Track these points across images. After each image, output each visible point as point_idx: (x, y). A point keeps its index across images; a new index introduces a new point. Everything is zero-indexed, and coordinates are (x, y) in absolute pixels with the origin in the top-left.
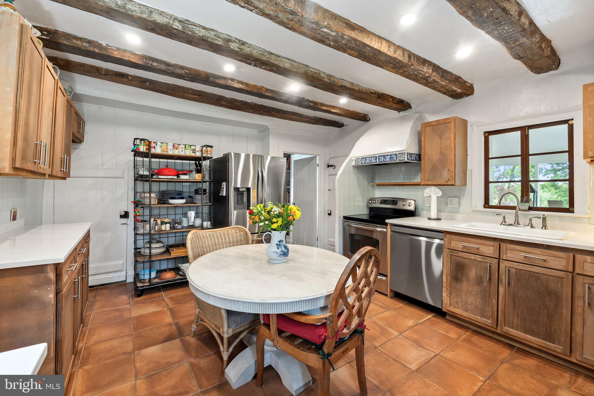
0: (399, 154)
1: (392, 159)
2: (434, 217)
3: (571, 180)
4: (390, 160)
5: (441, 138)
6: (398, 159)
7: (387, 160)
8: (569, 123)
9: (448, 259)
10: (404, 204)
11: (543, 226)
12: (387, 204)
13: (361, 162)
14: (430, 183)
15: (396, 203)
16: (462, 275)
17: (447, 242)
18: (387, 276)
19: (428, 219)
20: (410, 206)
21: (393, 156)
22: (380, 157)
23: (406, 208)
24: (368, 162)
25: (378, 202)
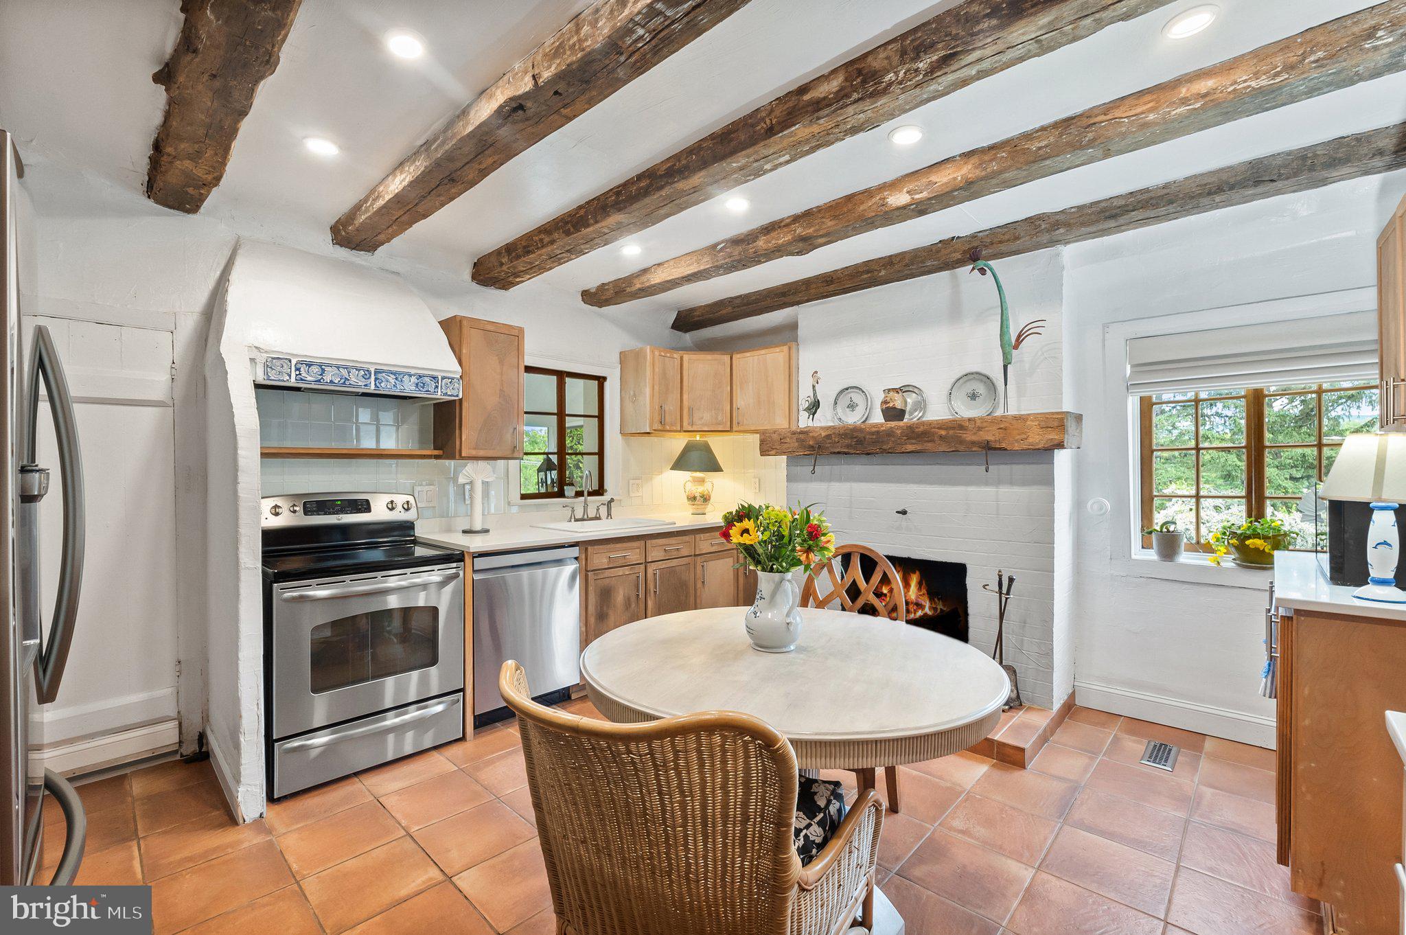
0: (443, 378)
1: (423, 387)
2: (478, 527)
3: (601, 453)
4: (417, 389)
5: (501, 362)
6: (442, 392)
7: (409, 388)
8: (601, 380)
9: (591, 588)
10: (391, 507)
11: (608, 515)
12: (334, 514)
13: (297, 375)
14: (481, 453)
15: (365, 506)
16: (608, 607)
17: (586, 559)
18: (463, 690)
19: (464, 532)
20: (408, 510)
21: (427, 379)
22: (381, 373)
23: (398, 515)
24: (331, 382)
25: (295, 508)
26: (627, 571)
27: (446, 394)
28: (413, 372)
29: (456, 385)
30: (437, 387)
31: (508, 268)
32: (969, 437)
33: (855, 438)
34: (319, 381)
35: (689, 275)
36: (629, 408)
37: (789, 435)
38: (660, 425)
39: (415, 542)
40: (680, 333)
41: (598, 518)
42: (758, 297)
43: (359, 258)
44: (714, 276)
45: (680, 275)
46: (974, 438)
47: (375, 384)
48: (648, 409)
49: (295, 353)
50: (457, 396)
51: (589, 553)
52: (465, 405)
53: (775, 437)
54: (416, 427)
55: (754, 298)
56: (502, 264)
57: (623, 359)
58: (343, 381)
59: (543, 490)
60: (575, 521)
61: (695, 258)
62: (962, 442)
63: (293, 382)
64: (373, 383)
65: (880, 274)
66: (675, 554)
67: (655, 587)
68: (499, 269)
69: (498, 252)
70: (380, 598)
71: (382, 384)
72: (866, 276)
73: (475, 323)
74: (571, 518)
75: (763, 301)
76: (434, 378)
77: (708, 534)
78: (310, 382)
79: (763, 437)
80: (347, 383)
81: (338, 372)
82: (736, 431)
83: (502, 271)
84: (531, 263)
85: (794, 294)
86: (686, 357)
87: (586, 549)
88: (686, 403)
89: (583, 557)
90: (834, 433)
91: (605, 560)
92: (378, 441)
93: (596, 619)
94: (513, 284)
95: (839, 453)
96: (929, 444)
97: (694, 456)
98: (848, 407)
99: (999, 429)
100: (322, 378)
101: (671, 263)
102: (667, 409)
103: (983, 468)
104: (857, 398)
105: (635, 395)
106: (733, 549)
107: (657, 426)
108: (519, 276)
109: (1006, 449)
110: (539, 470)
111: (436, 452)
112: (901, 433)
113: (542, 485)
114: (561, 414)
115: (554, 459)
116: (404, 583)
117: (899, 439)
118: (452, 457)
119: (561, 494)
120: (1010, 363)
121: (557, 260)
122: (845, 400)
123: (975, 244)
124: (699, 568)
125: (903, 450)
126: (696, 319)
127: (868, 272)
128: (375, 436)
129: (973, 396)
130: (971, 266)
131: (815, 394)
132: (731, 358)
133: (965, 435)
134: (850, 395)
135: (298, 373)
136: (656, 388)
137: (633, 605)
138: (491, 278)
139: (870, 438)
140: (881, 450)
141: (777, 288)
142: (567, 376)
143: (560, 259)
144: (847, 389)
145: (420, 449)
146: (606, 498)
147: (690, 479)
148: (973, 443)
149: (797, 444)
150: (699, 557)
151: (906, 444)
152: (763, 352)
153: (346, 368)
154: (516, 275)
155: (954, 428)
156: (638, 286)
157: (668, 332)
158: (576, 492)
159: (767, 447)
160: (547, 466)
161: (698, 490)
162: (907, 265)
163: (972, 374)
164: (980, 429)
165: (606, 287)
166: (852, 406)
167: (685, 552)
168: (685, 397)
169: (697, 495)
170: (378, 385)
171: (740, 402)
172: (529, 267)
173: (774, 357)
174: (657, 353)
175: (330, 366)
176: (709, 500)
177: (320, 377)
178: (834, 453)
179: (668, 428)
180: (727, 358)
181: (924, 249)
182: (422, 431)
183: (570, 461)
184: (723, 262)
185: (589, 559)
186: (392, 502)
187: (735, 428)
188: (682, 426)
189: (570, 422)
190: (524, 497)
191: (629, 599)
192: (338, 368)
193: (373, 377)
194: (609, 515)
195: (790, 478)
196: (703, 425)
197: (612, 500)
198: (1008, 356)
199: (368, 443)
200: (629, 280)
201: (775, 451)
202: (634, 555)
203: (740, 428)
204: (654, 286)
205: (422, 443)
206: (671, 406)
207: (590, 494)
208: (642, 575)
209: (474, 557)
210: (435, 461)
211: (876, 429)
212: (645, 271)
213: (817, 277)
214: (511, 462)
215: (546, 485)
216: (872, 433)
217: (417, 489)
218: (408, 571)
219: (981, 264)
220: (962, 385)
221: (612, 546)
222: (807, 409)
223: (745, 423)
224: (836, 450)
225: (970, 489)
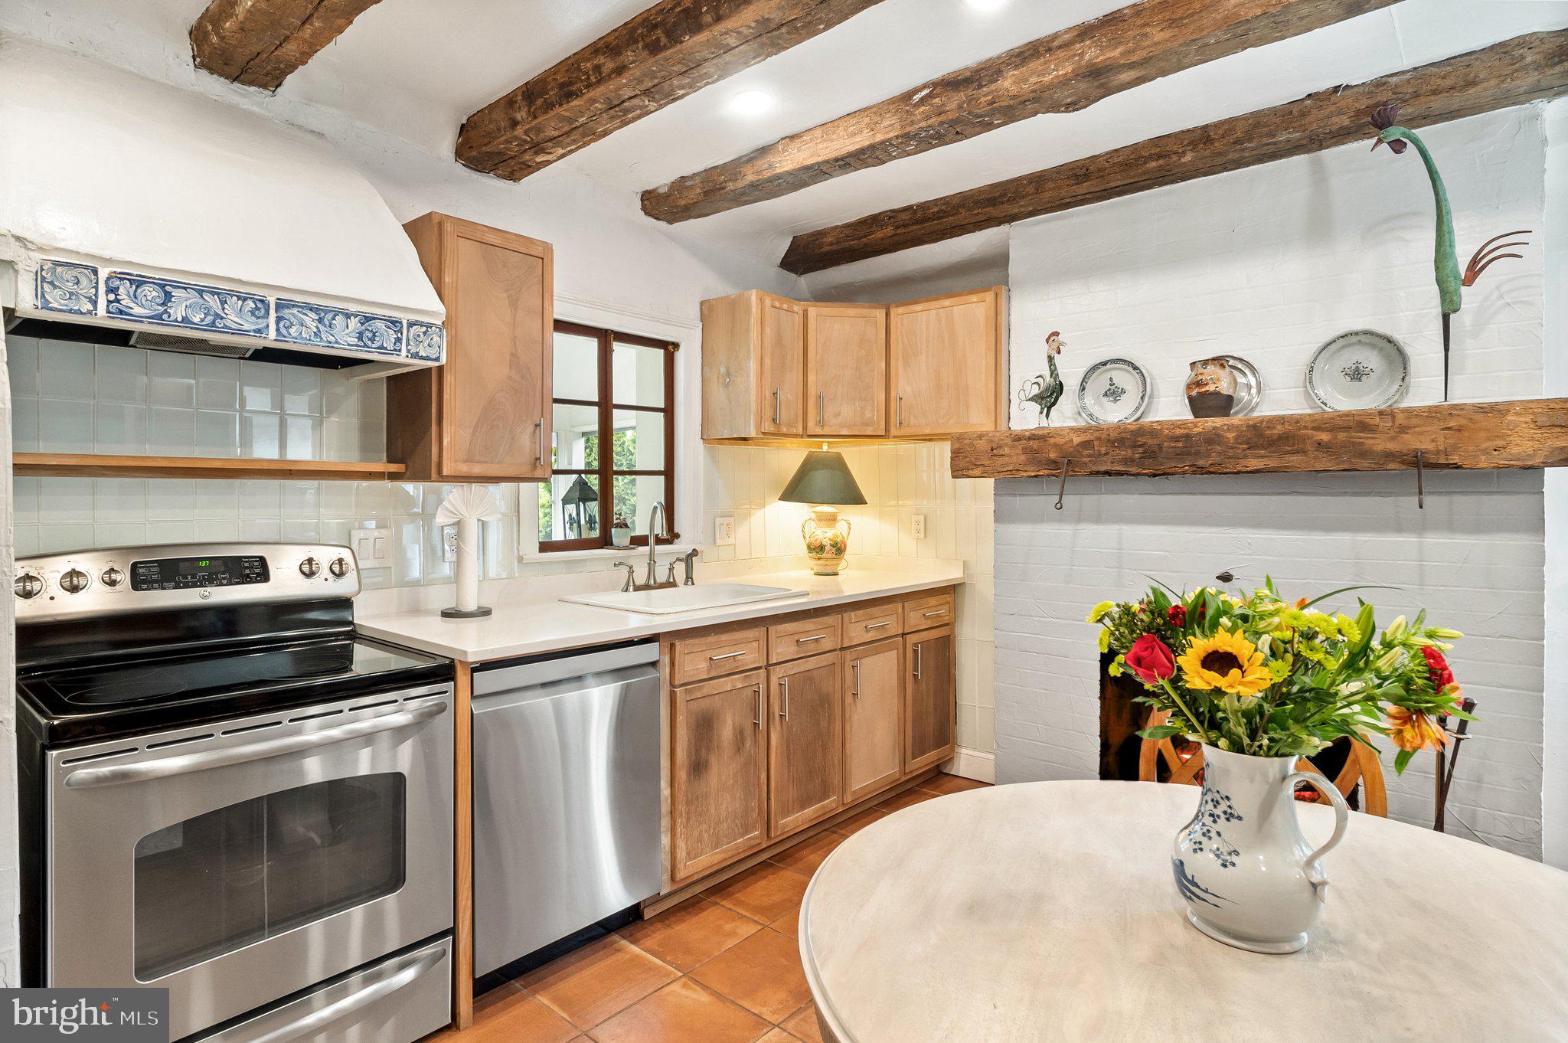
0: (411, 325)
1: (372, 340)
2: (471, 606)
3: (669, 473)
4: (362, 344)
5: (514, 304)
6: (408, 351)
7: (343, 340)
8: (669, 348)
9: (680, 718)
10: (309, 570)
11: (687, 578)
12: (194, 585)
13: (111, 302)
14: (477, 470)
15: (257, 571)
16: (708, 749)
17: (672, 664)
18: (452, 931)
19: (446, 614)
20: (340, 575)
21: (380, 325)
22: (288, 307)
23: (323, 587)
24: (185, 320)
25: (114, 576)
26: (737, 681)
27: (416, 356)
28: (353, 308)
29: (436, 338)
30: (399, 340)
31: (526, 132)
32: (1380, 444)
33: (1140, 446)
34: (159, 317)
35: (851, 155)
36: (718, 394)
37: (1009, 441)
38: (772, 425)
39: (354, 636)
40: (793, 276)
41: (671, 584)
42: (943, 207)
43: (248, 98)
44: (895, 158)
45: (834, 155)
46: (1392, 446)
47: (278, 330)
48: (753, 398)
49: (107, 254)
50: (437, 359)
51: (677, 655)
52: (448, 379)
53: (982, 445)
54: (354, 422)
55: (935, 209)
56: (514, 123)
57: (706, 311)
58: (209, 319)
59: (572, 536)
60: (635, 590)
61: (867, 120)
62: (1364, 454)
63: (101, 318)
64: (273, 327)
65: (1183, 160)
66: (812, 648)
67: (782, 708)
68: (509, 135)
69: (509, 102)
70: (286, 766)
71: (291, 330)
72: (1154, 164)
73: (469, 230)
74: (628, 584)
75: (952, 215)
76: (393, 322)
77: (861, 612)
78: (139, 319)
79: (957, 446)
80: (219, 323)
81: (202, 301)
82: (894, 437)
83: (516, 138)
84: (570, 120)
85: (1012, 201)
86: (812, 311)
87: (672, 646)
88: (812, 390)
89: (666, 659)
90: (1099, 439)
91: (703, 665)
92: (283, 445)
93: (689, 774)
94: (529, 169)
95: (1108, 473)
96: (1294, 458)
97: (820, 479)
98: (1106, 395)
99: (1443, 429)
100: (166, 311)
101: (818, 133)
102: (783, 397)
103: (1416, 499)
104: (1123, 378)
105: (728, 374)
106: (896, 636)
107: (768, 426)
108: (543, 151)
109: (1458, 467)
110: (566, 501)
111: (393, 468)
112: (1237, 438)
113: (571, 524)
114: (605, 405)
115: (594, 481)
116: (335, 733)
117: (1232, 448)
118: (421, 474)
119: (605, 542)
120: (1455, 311)
121: (621, 113)
122: (1099, 383)
123: (1382, 97)
124: (848, 671)
125: (1239, 468)
126: (827, 248)
127: (1159, 157)
128: (277, 435)
129: (1357, 374)
130: (1375, 140)
131: (1053, 372)
132: (888, 315)
133: (1370, 442)
134: (1108, 375)
135: (112, 297)
136: (767, 361)
137: (748, 743)
138: (490, 155)
139: (1169, 447)
140: (1194, 469)
141: (980, 190)
142: (615, 340)
143: (627, 111)
144: (1104, 364)
145: (364, 460)
146: (681, 547)
147: (813, 516)
148: (1390, 456)
149: (1023, 458)
150: (848, 652)
151: (1246, 457)
152: (947, 302)
153: (215, 292)
154: (538, 148)
155: (1347, 429)
156: (751, 178)
157: (773, 271)
158: (632, 538)
159: (963, 465)
160: (581, 493)
161: (825, 534)
162: (1237, 142)
163: (1357, 334)
164: (1403, 429)
165: (689, 183)
166: (1114, 393)
167: (827, 644)
168: (811, 378)
169: (827, 542)
170: (284, 331)
171: (903, 386)
172: (567, 128)
173: (971, 311)
174: (768, 302)
175: (178, 286)
176: (845, 550)
177: (161, 309)
178: (1098, 473)
179: (784, 430)
180: (880, 314)
181: (1274, 111)
182: (366, 429)
183: (619, 484)
184: (923, 124)
185: (677, 663)
186: (310, 561)
187: (894, 431)
188: (805, 428)
189: (619, 418)
190: (546, 547)
191: (741, 732)
192: (200, 292)
193: (273, 314)
194: (689, 578)
195: (999, 517)
196: (842, 426)
197: (695, 553)
198: (1455, 298)
199: (265, 450)
200: (732, 168)
201: (980, 469)
202: (748, 652)
203: (904, 431)
204: (779, 177)
205: (366, 450)
206: (790, 394)
207: (659, 541)
208: (762, 687)
209: (474, 670)
210: (388, 484)
211: (1185, 431)
212: (764, 151)
213: (1058, 170)
214: (523, 486)
215: (579, 526)
216: (1177, 439)
217: (357, 535)
218: (345, 704)
219: (1395, 132)
220: (1335, 353)
221: (712, 639)
222: (1038, 398)
223: (912, 423)
224: (1103, 468)
225: (1362, 537)
